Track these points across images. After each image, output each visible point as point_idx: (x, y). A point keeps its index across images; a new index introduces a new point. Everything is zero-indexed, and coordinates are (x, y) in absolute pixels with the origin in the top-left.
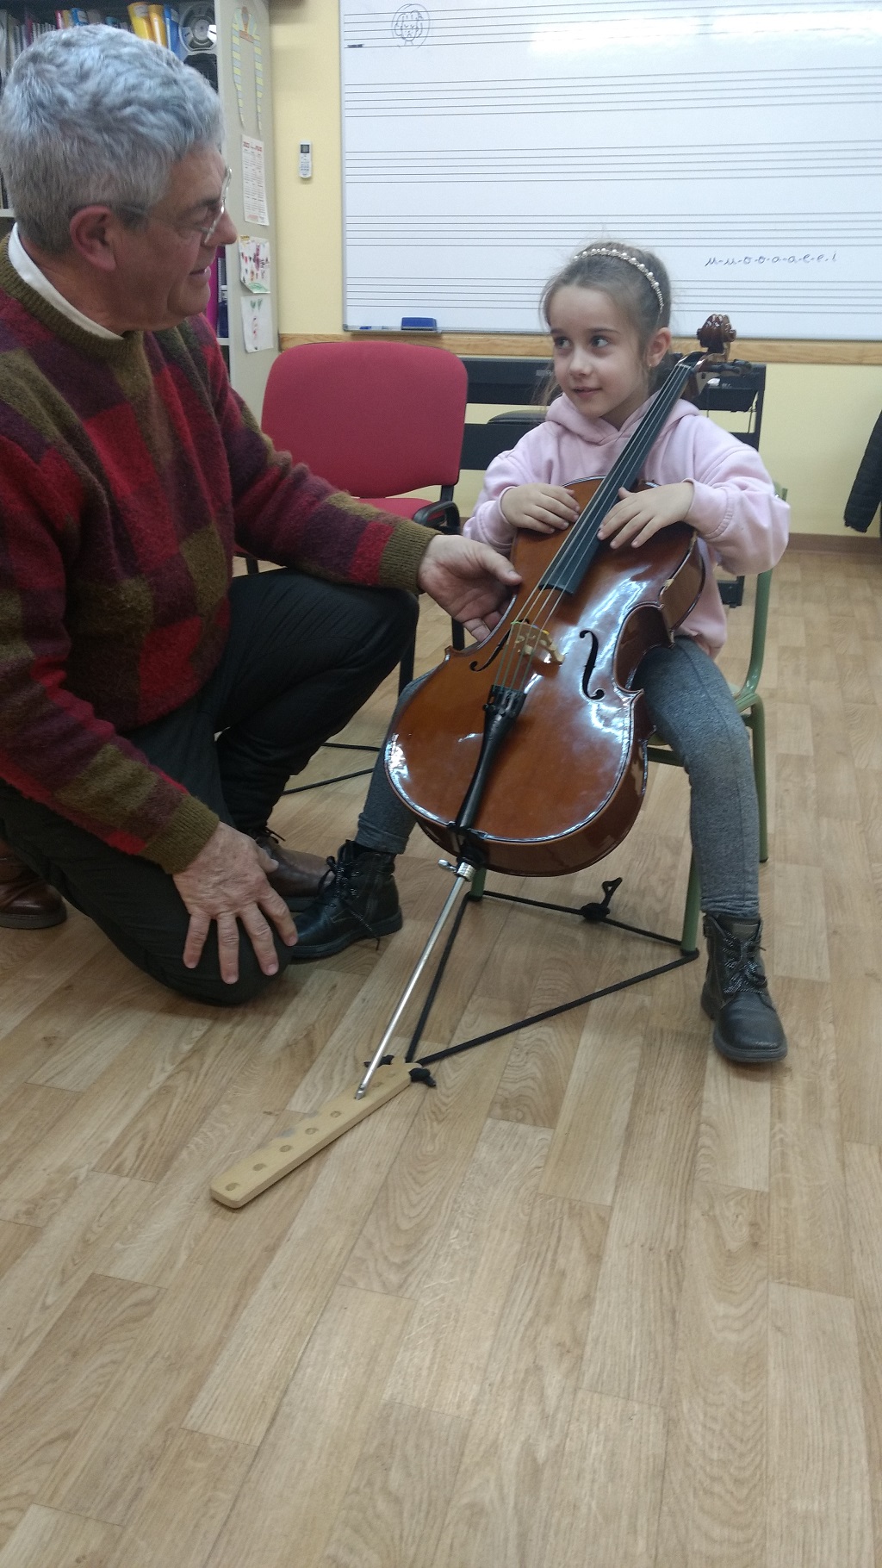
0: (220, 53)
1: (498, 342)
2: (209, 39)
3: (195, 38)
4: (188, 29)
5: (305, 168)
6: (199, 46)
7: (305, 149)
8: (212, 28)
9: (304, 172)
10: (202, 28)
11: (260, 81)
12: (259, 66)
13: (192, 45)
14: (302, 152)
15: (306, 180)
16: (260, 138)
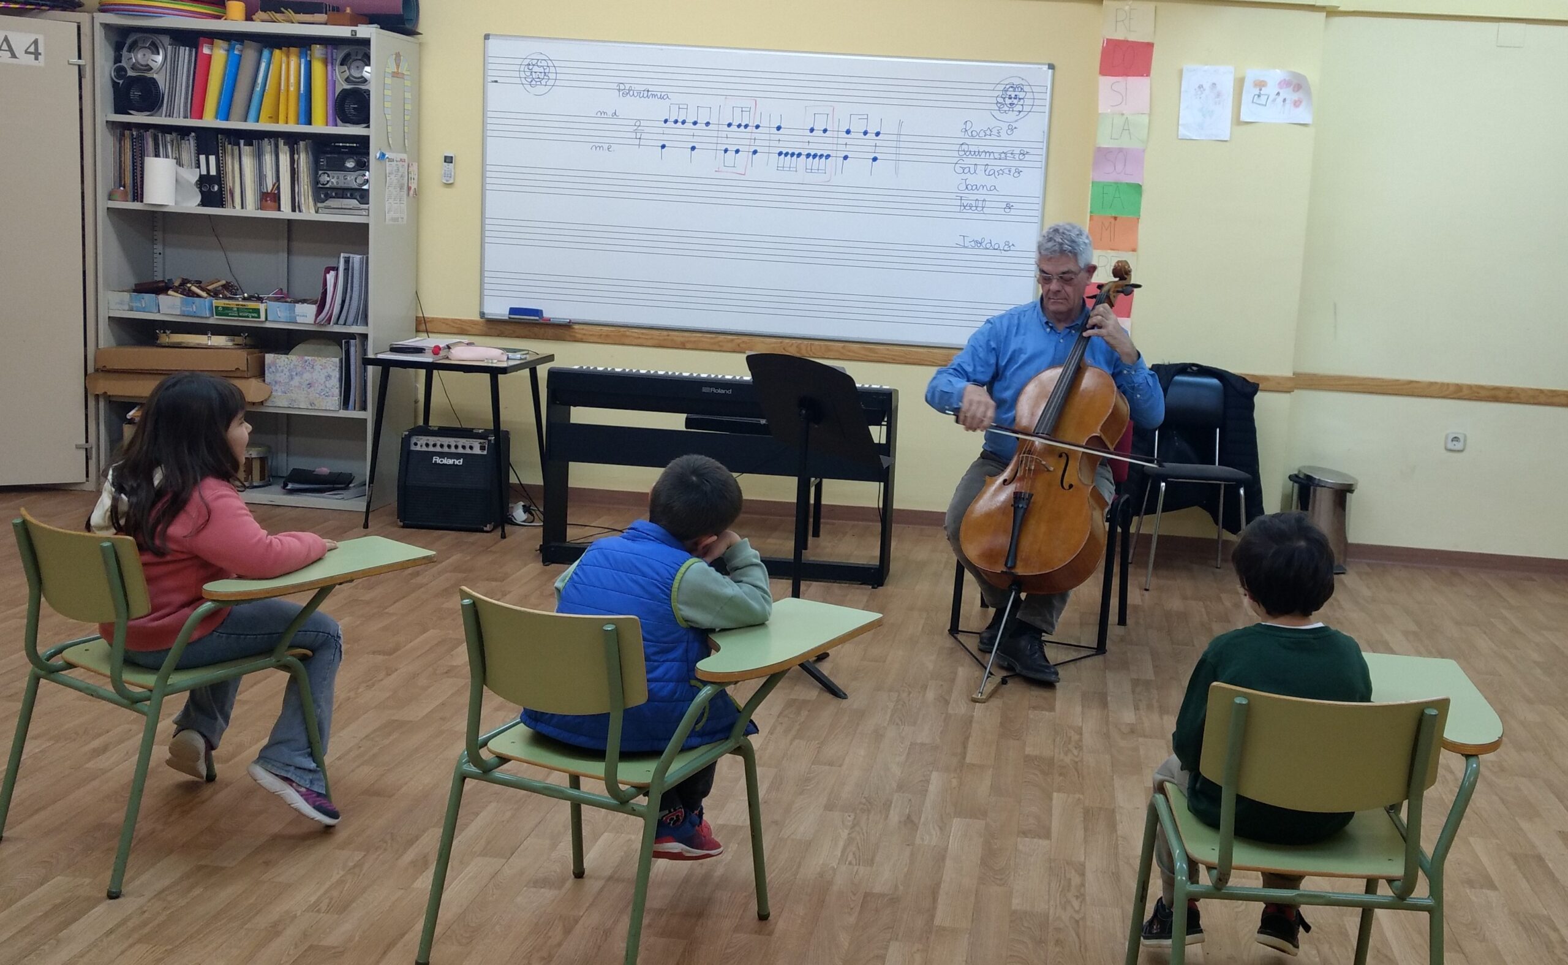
0: (373, 88)
1: (628, 333)
2: (362, 77)
3: (351, 75)
4: (345, 68)
5: (447, 175)
6: (354, 82)
7: (448, 160)
8: (367, 69)
9: (448, 179)
10: (358, 67)
11: (408, 107)
12: (408, 95)
13: (347, 80)
14: (445, 161)
15: (449, 185)
16: (405, 152)
